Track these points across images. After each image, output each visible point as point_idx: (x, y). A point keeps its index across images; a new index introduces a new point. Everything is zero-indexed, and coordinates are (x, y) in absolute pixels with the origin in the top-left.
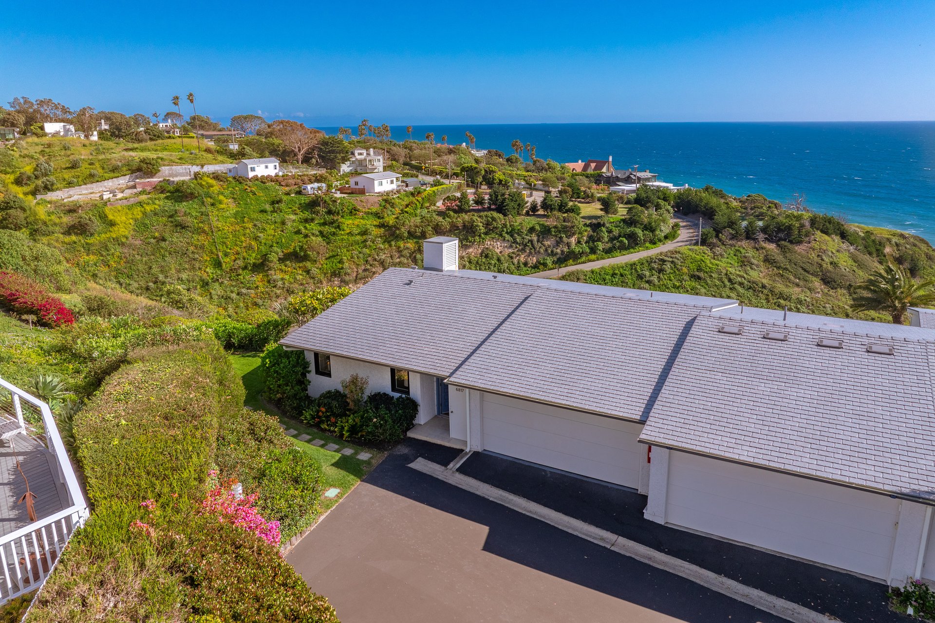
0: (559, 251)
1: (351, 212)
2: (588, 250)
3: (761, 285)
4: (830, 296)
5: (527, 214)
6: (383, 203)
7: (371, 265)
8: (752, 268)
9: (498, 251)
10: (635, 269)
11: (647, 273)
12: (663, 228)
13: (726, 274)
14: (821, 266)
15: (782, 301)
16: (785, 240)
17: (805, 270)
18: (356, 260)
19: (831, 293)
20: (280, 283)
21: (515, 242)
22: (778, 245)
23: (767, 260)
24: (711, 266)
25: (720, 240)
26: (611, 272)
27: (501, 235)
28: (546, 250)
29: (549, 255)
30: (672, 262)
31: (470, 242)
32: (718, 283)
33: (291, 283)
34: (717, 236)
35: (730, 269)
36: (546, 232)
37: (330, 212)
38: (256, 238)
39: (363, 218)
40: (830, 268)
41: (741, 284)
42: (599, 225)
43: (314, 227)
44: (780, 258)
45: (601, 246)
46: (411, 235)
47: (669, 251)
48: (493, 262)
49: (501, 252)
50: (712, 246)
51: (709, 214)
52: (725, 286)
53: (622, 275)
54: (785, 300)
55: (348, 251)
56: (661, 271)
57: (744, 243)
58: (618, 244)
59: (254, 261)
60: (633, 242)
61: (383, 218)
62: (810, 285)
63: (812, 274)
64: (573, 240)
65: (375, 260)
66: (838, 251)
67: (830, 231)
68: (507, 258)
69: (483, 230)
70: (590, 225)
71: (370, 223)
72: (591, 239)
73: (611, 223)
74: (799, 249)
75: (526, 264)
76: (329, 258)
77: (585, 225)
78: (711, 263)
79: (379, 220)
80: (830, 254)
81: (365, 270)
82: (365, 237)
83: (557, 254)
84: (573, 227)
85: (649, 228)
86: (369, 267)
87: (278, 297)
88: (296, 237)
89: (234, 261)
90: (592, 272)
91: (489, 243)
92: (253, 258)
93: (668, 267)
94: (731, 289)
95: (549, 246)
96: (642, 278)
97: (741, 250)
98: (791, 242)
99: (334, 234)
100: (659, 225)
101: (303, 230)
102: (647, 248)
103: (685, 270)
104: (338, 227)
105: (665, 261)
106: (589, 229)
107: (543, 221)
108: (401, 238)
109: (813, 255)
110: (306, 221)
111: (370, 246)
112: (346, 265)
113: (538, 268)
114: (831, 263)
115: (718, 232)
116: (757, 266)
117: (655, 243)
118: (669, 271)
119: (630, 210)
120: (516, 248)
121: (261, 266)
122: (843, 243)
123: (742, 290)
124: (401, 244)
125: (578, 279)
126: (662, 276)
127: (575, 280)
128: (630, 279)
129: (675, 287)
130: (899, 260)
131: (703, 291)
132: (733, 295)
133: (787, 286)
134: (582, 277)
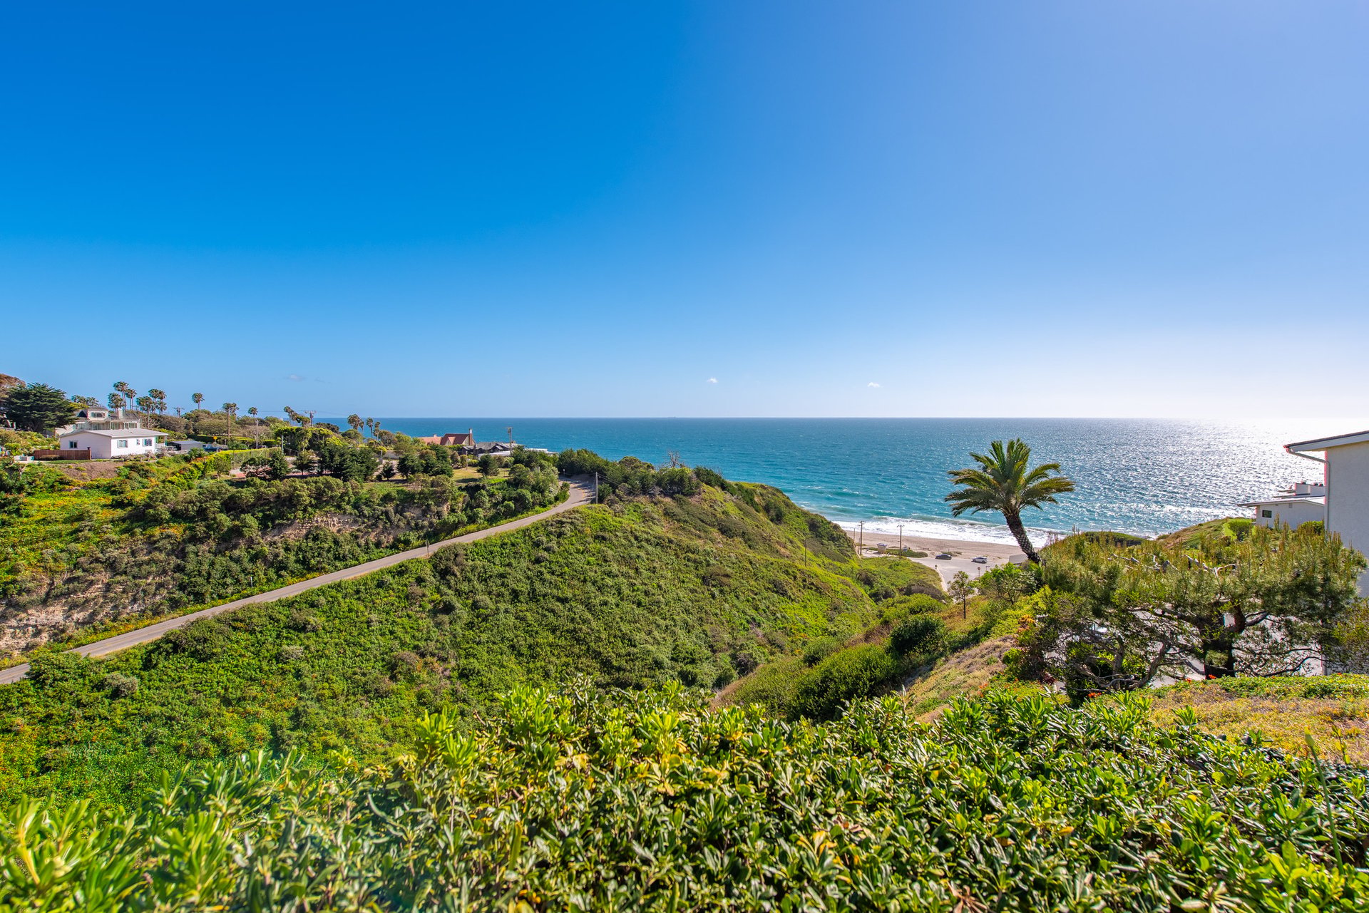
0: (426, 523)
1: (52, 486)
2: (465, 519)
3: (666, 540)
4: (730, 545)
5: (379, 478)
6: (126, 472)
8: (654, 523)
9: (335, 530)
10: (529, 535)
11: (544, 539)
12: (551, 489)
13: (631, 532)
14: (715, 516)
15: (690, 555)
16: (678, 493)
17: (702, 521)
19: (730, 542)
21: (362, 515)
22: (674, 498)
23: (666, 514)
24: (614, 524)
25: (618, 496)
26: (499, 542)
27: (339, 507)
28: (409, 523)
29: (412, 529)
30: (572, 523)
31: (288, 519)
32: (624, 542)
34: (614, 492)
35: (633, 526)
36: (407, 500)
39: (78, 495)
40: (723, 517)
41: (648, 541)
42: (478, 488)
44: (677, 510)
45: (481, 512)
46: (177, 515)
47: (565, 512)
48: (326, 545)
49: (339, 531)
50: (610, 503)
51: (599, 472)
52: (632, 545)
53: (513, 545)
54: (693, 553)
56: (560, 535)
57: (643, 499)
58: (503, 509)
60: (522, 506)
61: (120, 493)
62: (711, 535)
63: (710, 525)
64: (445, 509)
66: (724, 501)
67: (712, 483)
68: (349, 538)
69: (310, 501)
70: (467, 489)
71: (94, 504)
72: (469, 506)
73: (492, 485)
74: (693, 500)
75: (378, 545)
77: (460, 489)
78: (613, 521)
79: (111, 497)
80: (719, 504)
82: (76, 525)
83: (423, 527)
84: (444, 492)
85: (538, 489)
90: (475, 545)
91: (319, 520)
93: (567, 529)
94: (638, 547)
95: (413, 518)
96: (538, 546)
97: (641, 505)
98: (685, 494)
100: (547, 486)
102: (537, 512)
103: (588, 531)
104: (17, 511)
105: (562, 523)
106: (464, 493)
107: (401, 486)
108: (156, 521)
109: (706, 506)
113: (398, 549)
114: (723, 513)
115: (614, 487)
116: (658, 520)
117: (544, 506)
118: (569, 534)
119: (512, 470)
120: (364, 523)
122: (726, 493)
123: (650, 548)
124: (157, 531)
125: (456, 555)
126: (562, 541)
127: (452, 557)
128: (524, 548)
129: (578, 551)
130: (767, 509)
131: (610, 552)
132: (642, 554)
133: (691, 539)
134: (462, 552)
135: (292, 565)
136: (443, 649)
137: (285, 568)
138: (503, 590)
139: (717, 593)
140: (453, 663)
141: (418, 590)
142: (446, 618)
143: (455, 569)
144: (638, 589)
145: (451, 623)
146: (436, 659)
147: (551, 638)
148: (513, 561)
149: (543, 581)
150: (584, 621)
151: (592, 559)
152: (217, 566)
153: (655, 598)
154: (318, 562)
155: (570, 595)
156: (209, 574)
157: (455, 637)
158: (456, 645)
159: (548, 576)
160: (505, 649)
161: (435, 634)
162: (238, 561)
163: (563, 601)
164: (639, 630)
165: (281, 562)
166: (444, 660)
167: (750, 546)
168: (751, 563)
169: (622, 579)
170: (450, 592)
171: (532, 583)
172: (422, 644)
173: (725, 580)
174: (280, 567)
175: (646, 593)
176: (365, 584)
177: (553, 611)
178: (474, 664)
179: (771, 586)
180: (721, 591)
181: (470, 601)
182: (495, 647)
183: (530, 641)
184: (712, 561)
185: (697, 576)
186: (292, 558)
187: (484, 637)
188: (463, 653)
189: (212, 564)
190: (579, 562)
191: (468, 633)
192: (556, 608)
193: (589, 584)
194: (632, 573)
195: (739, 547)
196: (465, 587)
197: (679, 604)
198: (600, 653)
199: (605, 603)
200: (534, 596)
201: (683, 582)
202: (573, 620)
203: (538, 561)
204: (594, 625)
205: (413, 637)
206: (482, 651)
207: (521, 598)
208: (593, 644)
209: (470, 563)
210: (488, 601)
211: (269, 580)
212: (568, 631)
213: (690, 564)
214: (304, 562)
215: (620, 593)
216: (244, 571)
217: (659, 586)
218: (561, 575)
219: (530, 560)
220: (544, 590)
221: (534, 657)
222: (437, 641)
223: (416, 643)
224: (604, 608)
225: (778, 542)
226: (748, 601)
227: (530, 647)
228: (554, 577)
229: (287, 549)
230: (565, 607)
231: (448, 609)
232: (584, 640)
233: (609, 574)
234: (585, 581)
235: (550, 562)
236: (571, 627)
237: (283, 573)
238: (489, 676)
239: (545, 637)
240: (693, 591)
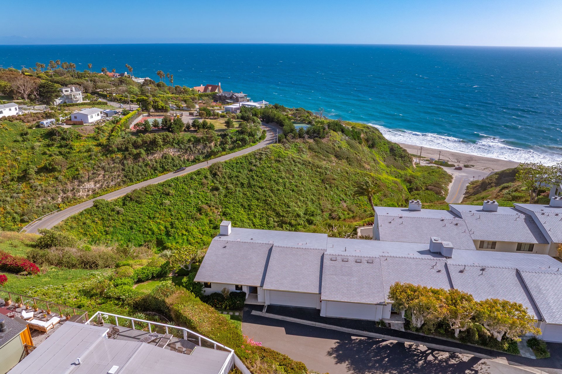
0: (205, 151)
1: (77, 138)
2: (221, 150)
3: (308, 162)
4: (339, 164)
5: (185, 131)
6: (97, 130)
7: (97, 170)
8: (303, 154)
9: (172, 154)
10: (248, 159)
11: (254, 161)
12: (258, 134)
13: (292, 158)
14: (334, 149)
15: (318, 169)
16: (317, 137)
17: (327, 152)
18: (87, 168)
19: (339, 162)
20: (39, 188)
21: (181, 148)
22: (314, 140)
23: (310, 148)
24: (284, 154)
25: (287, 140)
26: (235, 162)
27: (172, 145)
28: (199, 151)
29: (200, 154)
30: (266, 154)
31: (155, 151)
32: (288, 163)
33: (46, 187)
34: (286, 138)
35: (293, 155)
36: (197, 141)
37: (63, 139)
38: (16, 160)
39: (85, 141)
40: (338, 149)
41: (299, 162)
42: (225, 135)
43: (54, 149)
44: (315, 147)
45: (227, 147)
46: (119, 150)
47: (264, 148)
48: (170, 161)
49: (173, 155)
50: (283, 143)
51: (280, 124)
52: (292, 165)
53: (241, 163)
54: (320, 168)
55: (80, 163)
56: (260, 159)
57: (299, 140)
58: (237, 145)
59: (18, 175)
60: (245, 143)
61: (98, 140)
62: (330, 159)
63: (330, 154)
64: (212, 145)
65: (99, 167)
66: (341, 140)
67: (337, 130)
68: (177, 158)
69: (161, 143)
70: (221, 135)
71: (91, 144)
72: (222, 144)
73: (232, 133)
74: (324, 141)
75: (188, 160)
76: (69, 168)
77: (218, 135)
78: (284, 153)
79: (96, 142)
80: (338, 142)
81: (93, 174)
82: (90, 153)
83: (204, 153)
84: (211, 137)
85: (251, 134)
86: (95, 171)
87: (39, 196)
88: (43, 157)
89: (3, 176)
90: (226, 162)
91: (166, 150)
92: (16, 173)
93: (264, 157)
94: (295, 165)
95: (200, 149)
96: (251, 164)
97: (298, 144)
98: (320, 138)
99: (69, 153)
100: (256, 132)
101: (48, 152)
102: (251, 146)
103: (273, 158)
104: (71, 148)
105: (261, 153)
106: (220, 137)
107: (195, 134)
108: (113, 152)
109: (330, 144)
110: (48, 146)
111: (94, 159)
112: (81, 172)
113: (195, 162)
114: (339, 147)
115: (286, 135)
116: (306, 152)
117: (255, 143)
118: (264, 159)
119: (240, 125)
120: (182, 151)
121: (24, 177)
122: (343, 135)
123: (300, 166)
124: (114, 156)
125: (219, 167)
126: (261, 162)
127: (217, 168)
128: (245, 165)
129: (268, 167)
130: (367, 140)
131: (282, 168)
132: (296, 169)
133: (320, 161)
134: (221, 166)
135: (159, 168)
136: (216, 204)
137: (157, 170)
138: (238, 182)
139: (328, 187)
140: (221, 210)
141: (204, 181)
142: (216, 193)
143: (219, 173)
144: (293, 185)
145: (219, 195)
146: (214, 208)
147: (257, 203)
148: (241, 170)
149: (253, 179)
150: (270, 197)
151: (274, 171)
152: (135, 169)
153: (300, 188)
154: (168, 168)
155: (264, 186)
156: (133, 172)
157: (220, 200)
158: (221, 203)
159: (255, 177)
160: (239, 205)
161: (213, 199)
162: (141, 167)
163: (262, 188)
164: (292, 201)
165: (155, 167)
166: (216, 208)
167: (349, 164)
168: (347, 173)
169: (286, 180)
170: (217, 182)
171: (249, 180)
172: (209, 202)
173: (333, 181)
174: (155, 169)
175: (296, 186)
176: (186, 178)
177: (257, 192)
178: (228, 211)
179: (355, 184)
180: (330, 187)
181: (225, 187)
182: (236, 205)
183: (249, 203)
184: (328, 173)
185: (320, 179)
186: (159, 166)
187: (231, 201)
188: (224, 206)
189: (133, 168)
190: (268, 171)
191: (226, 199)
192: (258, 191)
193: (272, 181)
194: (291, 177)
195: (344, 164)
196: (223, 181)
197: (310, 191)
198: (276, 210)
199: (279, 190)
200: (250, 186)
201: (313, 182)
202: (265, 196)
203: (251, 170)
204: (274, 198)
205: (205, 199)
206: (231, 206)
207: (245, 186)
208: (273, 206)
209: (225, 171)
210: (232, 186)
211: (152, 174)
212: (263, 200)
213: (317, 173)
214: (163, 167)
215: (285, 186)
216: (143, 170)
217: (302, 184)
218: (261, 177)
219: (248, 170)
220: (254, 183)
221: (250, 209)
222: (214, 201)
223: (207, 202)
224: (278, 192)
225: (365, 162)
226: (342, 191)
227: (248, 205)
228: (258, 178)
229: (156, 162)
230: (262, 191)
231: (217, 189)
232: (270, 204)
233: (281, 177)
234: (270, 180)
235: (257, 171)
236: (264, 198)
237: (156, 171)
238: (234, 215)
239: (254, 202)
240: (317, 186)
